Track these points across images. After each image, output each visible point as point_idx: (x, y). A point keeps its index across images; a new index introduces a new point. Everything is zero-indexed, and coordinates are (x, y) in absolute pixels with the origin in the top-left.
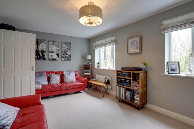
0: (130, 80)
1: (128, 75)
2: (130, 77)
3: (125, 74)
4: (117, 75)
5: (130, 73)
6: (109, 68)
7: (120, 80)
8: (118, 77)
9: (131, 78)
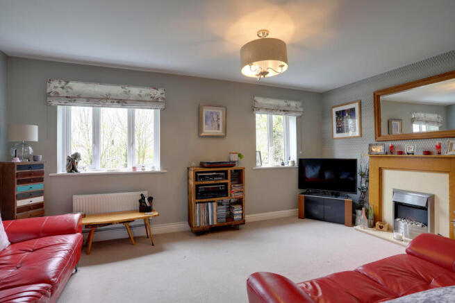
0: (226, 184)
1: (222, 176)
2: (227, 178)
3: (215, 176)
4: (196, 180)
5: (226, 172)
6: (134, 168)
7: (203, 190)
8: (199, 183)
9: (228, 181)
